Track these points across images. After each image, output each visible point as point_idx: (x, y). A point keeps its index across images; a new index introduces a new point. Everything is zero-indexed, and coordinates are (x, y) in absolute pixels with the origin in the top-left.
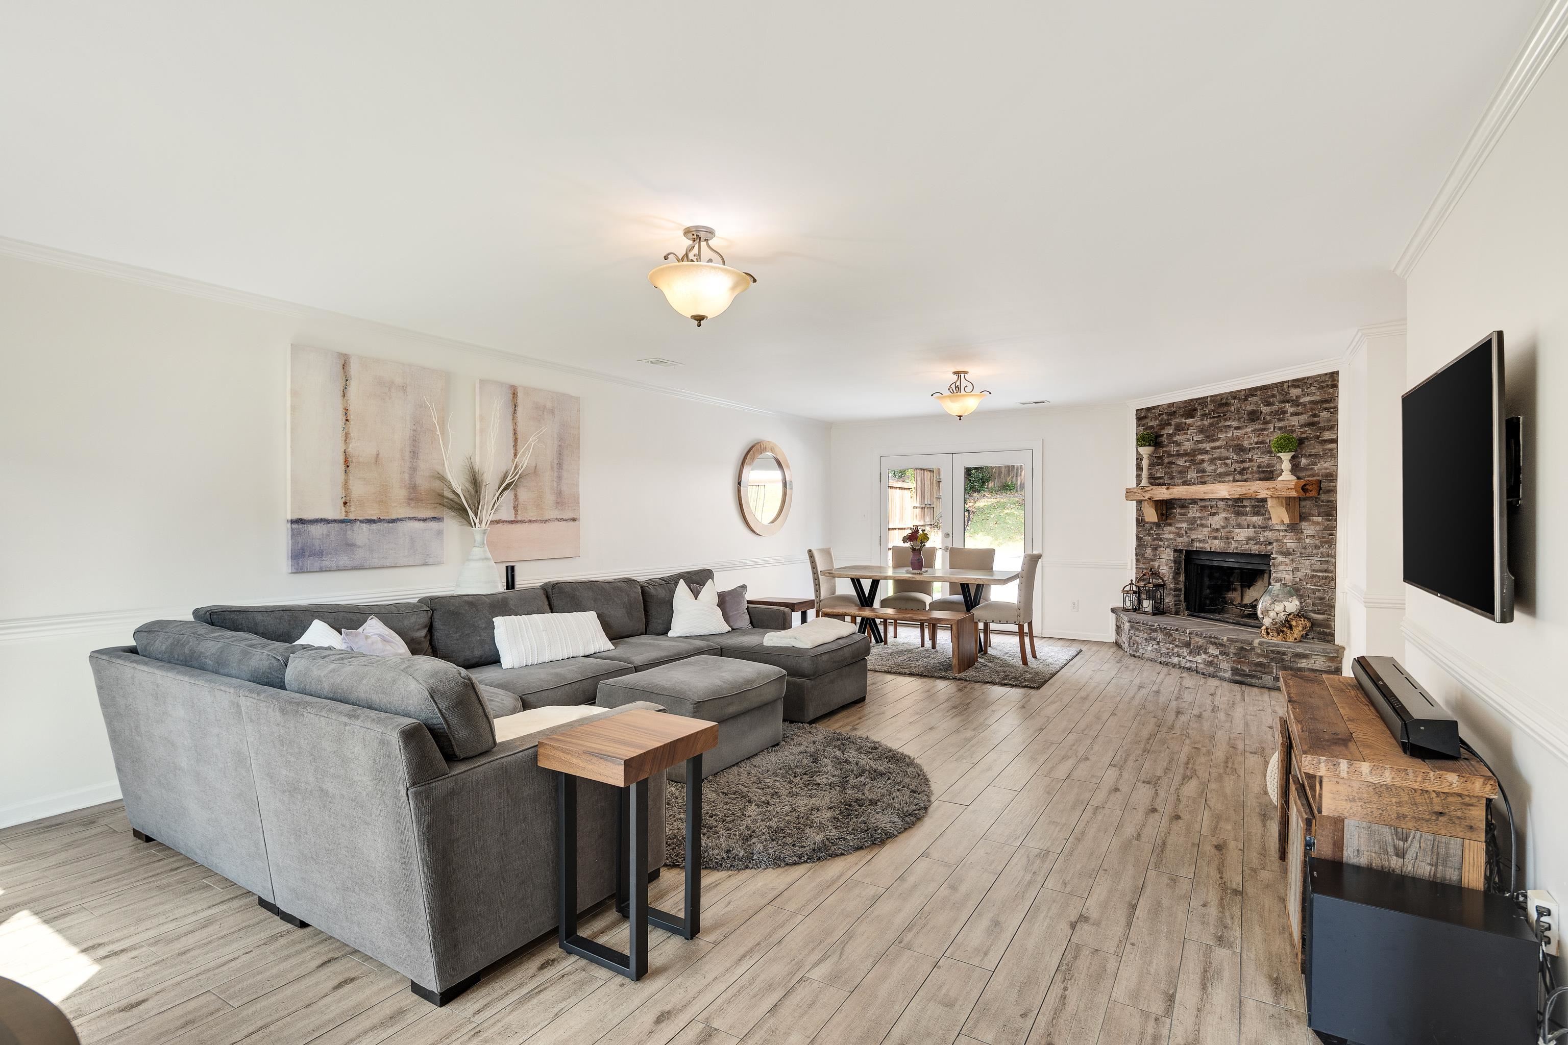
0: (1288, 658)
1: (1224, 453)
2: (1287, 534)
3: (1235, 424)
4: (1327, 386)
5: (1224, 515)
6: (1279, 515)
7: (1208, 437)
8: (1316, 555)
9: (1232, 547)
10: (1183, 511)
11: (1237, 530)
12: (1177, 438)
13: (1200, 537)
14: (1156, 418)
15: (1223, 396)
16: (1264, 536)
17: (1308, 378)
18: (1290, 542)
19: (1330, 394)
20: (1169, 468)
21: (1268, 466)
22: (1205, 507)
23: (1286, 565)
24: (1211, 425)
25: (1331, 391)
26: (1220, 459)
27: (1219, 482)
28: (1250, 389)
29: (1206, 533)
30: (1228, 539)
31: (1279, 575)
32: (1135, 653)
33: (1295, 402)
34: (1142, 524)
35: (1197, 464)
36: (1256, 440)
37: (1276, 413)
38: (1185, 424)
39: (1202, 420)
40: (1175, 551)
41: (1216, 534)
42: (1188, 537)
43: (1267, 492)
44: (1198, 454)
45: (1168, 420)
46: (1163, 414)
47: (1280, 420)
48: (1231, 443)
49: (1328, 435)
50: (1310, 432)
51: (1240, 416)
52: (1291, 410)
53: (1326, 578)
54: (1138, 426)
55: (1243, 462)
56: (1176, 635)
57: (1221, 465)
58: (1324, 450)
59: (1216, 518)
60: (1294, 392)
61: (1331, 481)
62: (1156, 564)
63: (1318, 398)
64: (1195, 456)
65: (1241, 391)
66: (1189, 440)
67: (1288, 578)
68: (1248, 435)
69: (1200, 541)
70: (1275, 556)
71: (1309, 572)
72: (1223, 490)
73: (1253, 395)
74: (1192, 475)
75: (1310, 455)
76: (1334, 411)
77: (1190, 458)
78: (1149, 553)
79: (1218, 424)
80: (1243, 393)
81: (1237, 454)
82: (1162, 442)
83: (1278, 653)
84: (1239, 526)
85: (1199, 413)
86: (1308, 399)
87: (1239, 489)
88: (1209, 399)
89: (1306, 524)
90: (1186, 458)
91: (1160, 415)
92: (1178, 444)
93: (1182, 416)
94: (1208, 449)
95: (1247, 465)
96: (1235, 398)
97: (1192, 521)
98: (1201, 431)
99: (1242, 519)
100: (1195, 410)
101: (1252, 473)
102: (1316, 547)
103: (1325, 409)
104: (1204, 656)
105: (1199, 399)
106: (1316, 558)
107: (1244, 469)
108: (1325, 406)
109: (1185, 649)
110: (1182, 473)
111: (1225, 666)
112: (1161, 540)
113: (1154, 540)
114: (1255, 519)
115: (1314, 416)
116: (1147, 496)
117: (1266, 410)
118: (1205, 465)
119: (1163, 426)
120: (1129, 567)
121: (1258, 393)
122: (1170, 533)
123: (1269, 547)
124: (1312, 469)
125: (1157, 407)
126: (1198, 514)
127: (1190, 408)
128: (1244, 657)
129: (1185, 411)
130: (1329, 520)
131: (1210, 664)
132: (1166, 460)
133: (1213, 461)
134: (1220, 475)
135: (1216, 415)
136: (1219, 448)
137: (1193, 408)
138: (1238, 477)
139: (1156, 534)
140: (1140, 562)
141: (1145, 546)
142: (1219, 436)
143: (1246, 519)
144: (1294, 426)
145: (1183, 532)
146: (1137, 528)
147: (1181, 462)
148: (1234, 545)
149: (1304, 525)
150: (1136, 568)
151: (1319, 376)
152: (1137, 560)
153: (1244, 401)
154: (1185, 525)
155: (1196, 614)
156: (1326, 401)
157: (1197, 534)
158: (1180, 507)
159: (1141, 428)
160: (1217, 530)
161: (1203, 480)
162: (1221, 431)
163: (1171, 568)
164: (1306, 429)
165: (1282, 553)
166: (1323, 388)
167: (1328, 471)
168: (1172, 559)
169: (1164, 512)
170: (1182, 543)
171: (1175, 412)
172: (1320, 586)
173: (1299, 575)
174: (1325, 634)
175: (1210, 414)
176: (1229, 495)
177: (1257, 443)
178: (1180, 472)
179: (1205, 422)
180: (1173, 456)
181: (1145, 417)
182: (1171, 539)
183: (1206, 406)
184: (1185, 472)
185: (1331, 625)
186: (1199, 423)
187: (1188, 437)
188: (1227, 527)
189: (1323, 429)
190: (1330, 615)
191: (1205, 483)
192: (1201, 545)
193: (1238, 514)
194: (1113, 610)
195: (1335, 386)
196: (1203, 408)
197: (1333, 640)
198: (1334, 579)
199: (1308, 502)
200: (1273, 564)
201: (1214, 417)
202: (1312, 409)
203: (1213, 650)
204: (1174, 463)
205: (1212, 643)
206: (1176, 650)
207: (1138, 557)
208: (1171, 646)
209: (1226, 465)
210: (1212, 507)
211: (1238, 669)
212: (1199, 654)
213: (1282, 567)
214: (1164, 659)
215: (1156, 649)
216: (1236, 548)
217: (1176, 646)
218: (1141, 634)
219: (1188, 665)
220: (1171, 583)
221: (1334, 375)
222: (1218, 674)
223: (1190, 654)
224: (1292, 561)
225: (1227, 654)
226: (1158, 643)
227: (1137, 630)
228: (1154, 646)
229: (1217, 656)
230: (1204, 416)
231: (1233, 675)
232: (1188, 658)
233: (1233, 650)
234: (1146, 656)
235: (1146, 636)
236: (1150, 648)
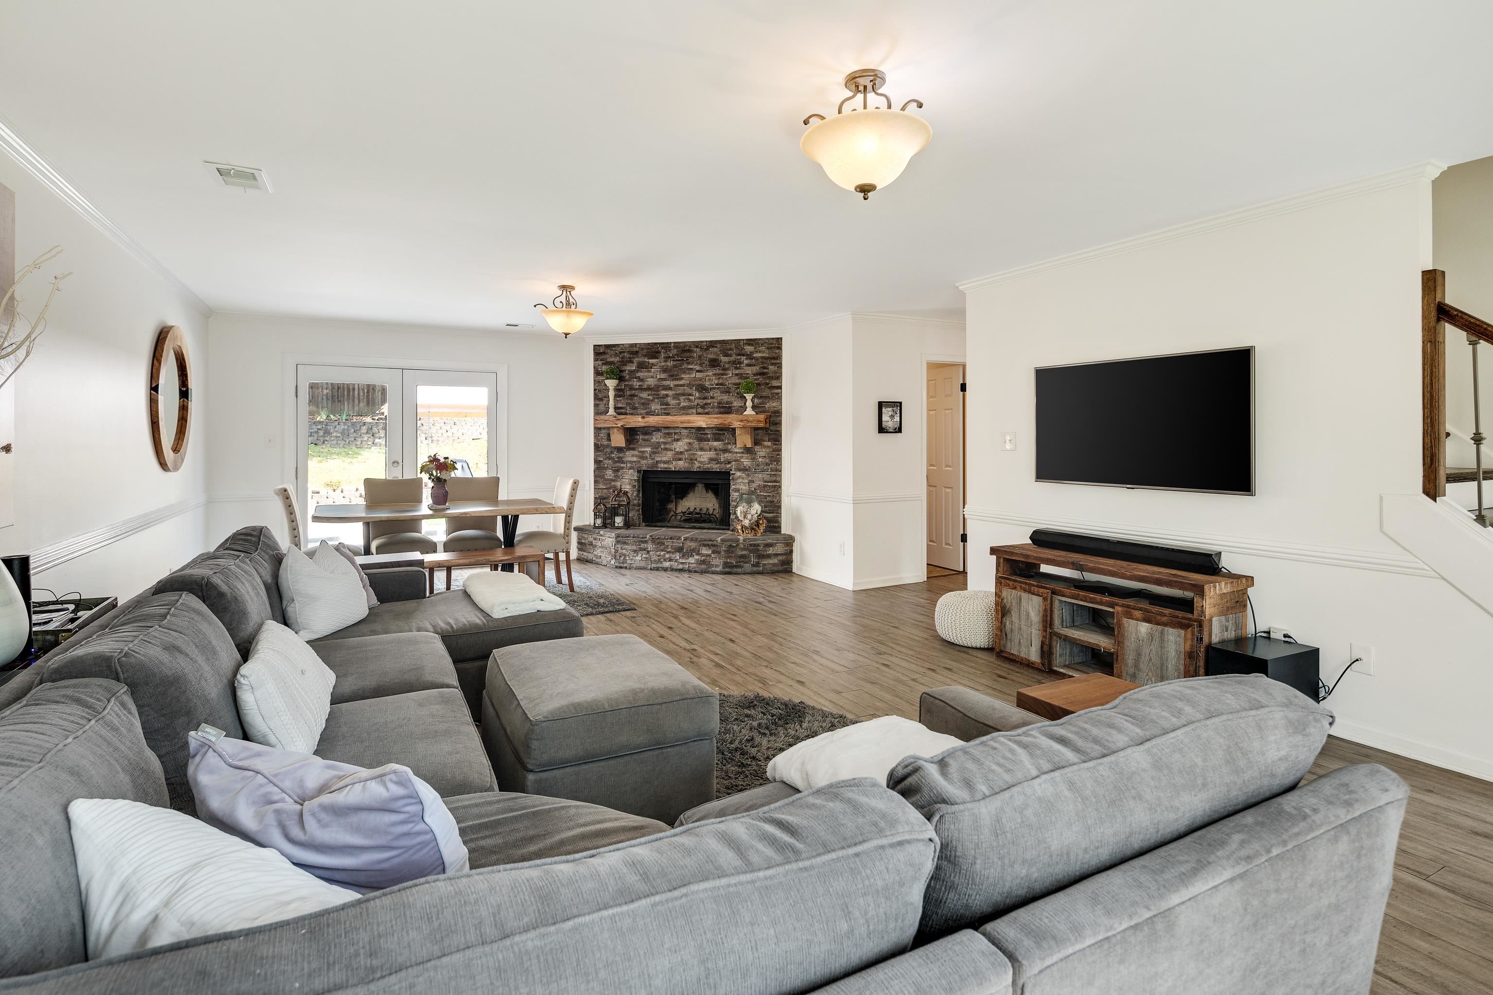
0: (761, 548)
1: (687, 390)
2: (746, 455)
3: (698, 368)
4: (774, 347)
5: (688, 441)
7: (671, 376)
8: (766, 470)
9: (696, 467)
10: (646, 437)
11: (700, 453)
12: (639, 374)
13: (664, 459)
14: (616, 355)
15: (687, 344)
16: (723, 457)
17: (760, 339)
18: (746, 462)
19: (776, 353)
20: (633, 400)
21: (727, 403)
22: (669, 434)
23: (743, 478)
24: (675, 366)
25: (777, 351)
26: (683, 395)
27: (683, 414)
28: (711, 342)
29: (670, 456)
30: (692, 460)
31: (737, 487)
33: (750, 356)
34: (601, 448)
35: (660, 398)
36: (716, 382)
37: (734, 362)
38: (648, 363)
39: (665, 361)
40: (639, 472)
41: (680, 456)
42: (652, 459)
43: (734, 423)
44: (662, 390)
45: (630, 358)
46: (624, 352)
47: (736, 368)
48: (694, 383)
49: (775, 383)
50: (761, 379)
51: (702, 361)
52: (746, 362)
53: (775, 486)
54: (596, 360)
55: (705, 398)
56: (669, 543)
57: (684, 400)
58: (772, 394)
59: (679, 443)
60: (749, 349)
61: (779, 416)
62: (618, 484)
63: (767, 355)
64: (658, 391)
65: (702, 342)
66: (652, 377)
67: (744, 488)
68: (710, 377)
69: (665, 462)
70: (733, 472)
71: (762, 483)
72: (684, 421)
73: (713, 347)
74: (655, 407)
75: (765, 397)
76: (780, 366)
77: (653, 393)
78: (609, 474)
79: (681, 366)
80: (705, 344)
81: (700, 392)
82: (625, 377)
83: (755, 545)
84: (702, 449)
85: (662, 355)
86: (759, 355)
87: (700, 420)
88: (672, 345)
89: (759, 447)
90: (650, 392)
91: (620, 353)
92: (640, 379)
93: (645, 356)
94: (672, 386)
95: (709, 401)
96: (697, 347)
97: (656, 447)
98: (665, 370)
99: (705, 444)
100: (659, 352)
102: (767, 464)
103: (772, 364)
104: (696, 557)
105: (663, 343)
106: (766, 473)
107: (706, 404)
108: (773, 361)
109: (678, 554)
110: (646, 404)
111: (718, 562)
112: (623, 462)
113: (616, 462)
114: (716, 444)
115: (764, 368)
117: (725, 359)
118: (669, 399)
119: (624, 362)
120: (587, 488)
121: (719, 346)
122: (633, 456)
123: (729, 466)
124: (767, 407)
125: (618, 345)
126: (662, 440)
127: (654, 350)
128: (732, 552)
129: (648, 352)
130: (776, 445)
131: (703, 562)
132: (628, 393)
133: (676, 396)
134: (684, 408)
135: (680, 359)
136: (682, 386)
137: (657, 350)
138: (700, 410)
139: (618, 458)
140: (599, 483)
141: (606, 468)
142: (683, 376)
143: (708, 444)
144: (748, 374)
145: (647, 455)
146: (595, 452)
147: (644, 395)
148: (697, 464)
149: (757, 448)
150: (595, 488)
151: (768, 339)
152: (596, 482)
153: (706, 350)
154: (648, 449)
155: (652, 524)
156: (774, 358)
157: (662, 457)
158: (644, 434)
159: (600, 363)
160: (681, 453)
161: (667, 412)
162: (684, 373)
163: (634, 486)
164: (758, 377)
165: (740, 470)
166: (771, 348)
167: (776, 409)
168: (635, 478)
170: (645, 465)
171: (637, 352)
172: (771, 493)
173: (754, 485)
174: (775, 527)
175: (673, 357)
176: (691, 425)
177: (717, 385)
178: (643, 404)
179: (669, 364)
180: (636, 389)
181: (604, 353)
182: (635, 462)
183: (670, 350)
184: (649, 404)
185: (778, 520)
186: (663, 364)
187: (651, 374)
188: (690, 450)
189: (771, 378)
190: (778, 513)
191: (668, 414)
192: (666, 466)
193: (700, 440)
195: (780, 348)
196: (666, 352)
197: (780, 531)
198: (780, 487)
199: (760, 431)
200: (733, 479)
201: (677, 360)
202: (763, 363)
203: (705, 551)
204: (637, 396)
205: (705, 545)
206: (667, 556)
207: (597, 479)
208: (662, 553)
209: (689, 400)
210: (675, 434)
211: (728, 563)
212: (692, 556)
213: (740, 480)
214: (654, 565)
215: (646, 558)
216: (699, 467)
217: (668, 552)
218: (629, 547)
219: (681, 567)
220: (635, 500)
221: (779, 340)
222: (710, 570)
223: (683, 557)
224: (748, 475)
225: (719, 553)
226: (648, 552)
227: (625, 543)
228: (644, 556)
229: (709, 555)
230: (667, 358)
231: (723, 568)
232: (681, 561)
233: (724, 548)
234: (634, 565)
235: (634, 548)
236: (639, 558)
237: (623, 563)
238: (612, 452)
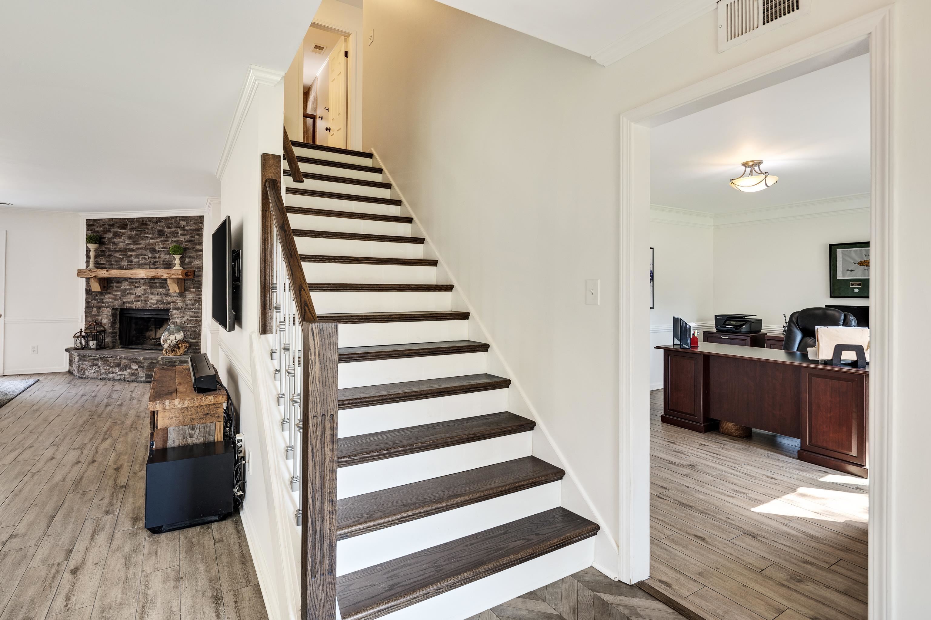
1: (144, 252)
2: (178, 298)
3: (150, 236)
4: (198, 222)
5: (143, 287)
6: (174, 288)
7: (134, 242)
8: (192, 309)
9: (148, 306)
10: (118, 285)
11: (151, 296)
12: (114, 240)
13: (129, 300)
14: (100, 227)
15: (144, 219)
16: (165, 299)
17: (189, 217)
18: (180, 303)
19: (199, 226)
20: (109, 258)
21: (169, 261)
22: (132, 283)
23: (178, 315)
24: (136, 235)
25: (200, 225)
26: (141, 255)
27: (141, 268)
28: (159, 218)
29: (132, 298)
30: (146, 302)
31: (174, 321)
32: (82, 376)
33: (183, 229)
34: (90, 293)
35: (127, 257)
36: (162, 246)
37: (173, 233)
38: (120, 232)
39: (131, 231)
40: (113, 309)
41: (139, 299)
42: (121, 300)
43: (167, 275)
44: (128, 251)
45: (109, 229)
46: (105, 225)
47: (175, 237)
48: (148, 247)
49: (198, 248)
50: (190, 245)
51: (154, 232)
52: (181, 232)
53: (197, 320)
54: (88, 230)
55: (155, 258)
56: (111, 360)
57: (142, 258)
58: (197, 255)
59: (139, 289)
60: (183, 223)
61: (200, 271)
62: (100, 318)
63: (194, 228)
64: (126, 252)
65: (154, 218)
66: (122, 242)
67: (178, 321)
68: (158, 243)
69: (129, 303)
70: (172, 310)
71: (189, 318)
72: (142, 273)
73: (161, 222)
74: (124, 263)
75: (190, 257)
76: (202, 236)
77: (123, 253)
78: (95, 311)
79: (141, 235)
80: (155, 219)
81: (152, 253)
82: (104, 242)
83: (172, 362)
84: (152, 294)
85: (129, 227)
86: (189, 227)
87: (151, 273)
88: (135, 219)
89: (188, 293)
90: (121, 253)
91: (103, 225)
92: (114, 244)
93: (118, 227)
94: (134, 248)
95: (157, 260)
96: (150, 221)
97: (124, 291)
98: (130, 238)
99: (154, 290)
100: (127, 225)
101: (159, 264)
102: (193, 305)
103: (197, 234)
104: (129, 371)
105: (129, 219)
106: (192, 311)
107: (155, 262)
108: (197, 232)
109: (117, 368)
110: (118, 261)
111: (141, 374)
112: (103, 303)
113: (98, 302)
114: (161, 290)
115: (192, 237)
116: (93, 275)
117: (168, 230)
118: (133, 258)
119: (105, 232)
120: (80, 321)
121: (164, 221)
122: (109, 298)
123: (169, 306)
124: (191, 264)
125: (101, 219)
126: (128, 287)
127: (124, 223)
128: (153, 367)
129: (120, 225)
130: (198, 291)
131: (133, 374)
132: (107, 253)
133: (137, 256)
134: (142, 264)
135: (140, 230)
136: (141, 249)
137: (125, 223)
138: (152, 266)
139: (100, 299)
140: (88, 317)
141: (92, 307)
142: (141, 242)
143: (156, 290)
144: (182, 241)
145: (118, 297)
146: (86, 295)
147: (117, 255)
148: (149, 304)
149: (187, 293)
150: (85, 321)
151: (194, 216)
152: (86, 316)
153: (156, 224)
154: (119, 293)
155: (126, 347)
156: (198, 230)
157: (127, 299)
158: (116, 283)
159: (90, 232)
160: (140, 296)
161: (131, 267)
162: (142, 239)
163: (110, 320)
164: (188, 243)
165: (175, 309)
166: (196, 223)
167: (198, 266)
168: (111, 314)
169: (106, 285)
170: (117, 304)
171: (113, 225)
172: (194, 325)
173: (184, 319)
174: (194, 349)
175: (136, 229)
176: (146, 276)
177: (162, 248)
178: (116, 261)
179: (133, 233)
180: (112, 251)
182: (110, 302)
183: (134, 224)
184: (120, 261)
185: (199, 344)
186: (129, 233)
187: (122, 240)
188: (145, 294)
189: (196, 244)
190: (199, 339)
191: (132, 269)
192: (130, 305)
193: (152, 287)
194: (67, 350)
195: (202, 223)
196: (131, 225)
198: (200, 321)
199: (189, 281)
200: (171, 315)
201: (138, 231)
202: (191, 233)
203: (135, 366)
204: (112, 256)
205: (134, 362)
206: (111, 370)
207: (87, 314)
208: (108, 367)
209: (145, 259)
210: (136, 283)
211: (149, 375)
212: (126, 370)
213: (175, 316)
214: (102, 377)
215: (97, 371)
216: (151, 306)
217: (111, 367)
218: (86, 363)
219: (119, 377)
220: (110, 329)
221: (201, 217)
222: (138, 380)
223: (120, 370)
224: (181, 312)
225: (143, 367)
226: (99, 367)
227: (85, 360)
228: (97, 369)
229: (137, 369)
230: (132, 229)
231: (146, 378)
232: (119, 373)
233: (146, 364)
234: (90, 376)
235: (90, 364)
236: (93, 371)
237: (83, 374)
238: (97, 295)
